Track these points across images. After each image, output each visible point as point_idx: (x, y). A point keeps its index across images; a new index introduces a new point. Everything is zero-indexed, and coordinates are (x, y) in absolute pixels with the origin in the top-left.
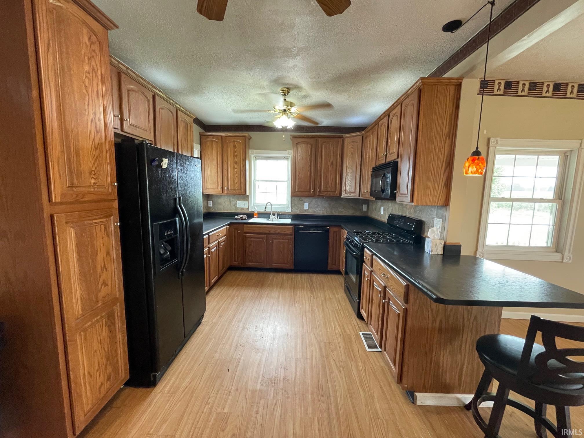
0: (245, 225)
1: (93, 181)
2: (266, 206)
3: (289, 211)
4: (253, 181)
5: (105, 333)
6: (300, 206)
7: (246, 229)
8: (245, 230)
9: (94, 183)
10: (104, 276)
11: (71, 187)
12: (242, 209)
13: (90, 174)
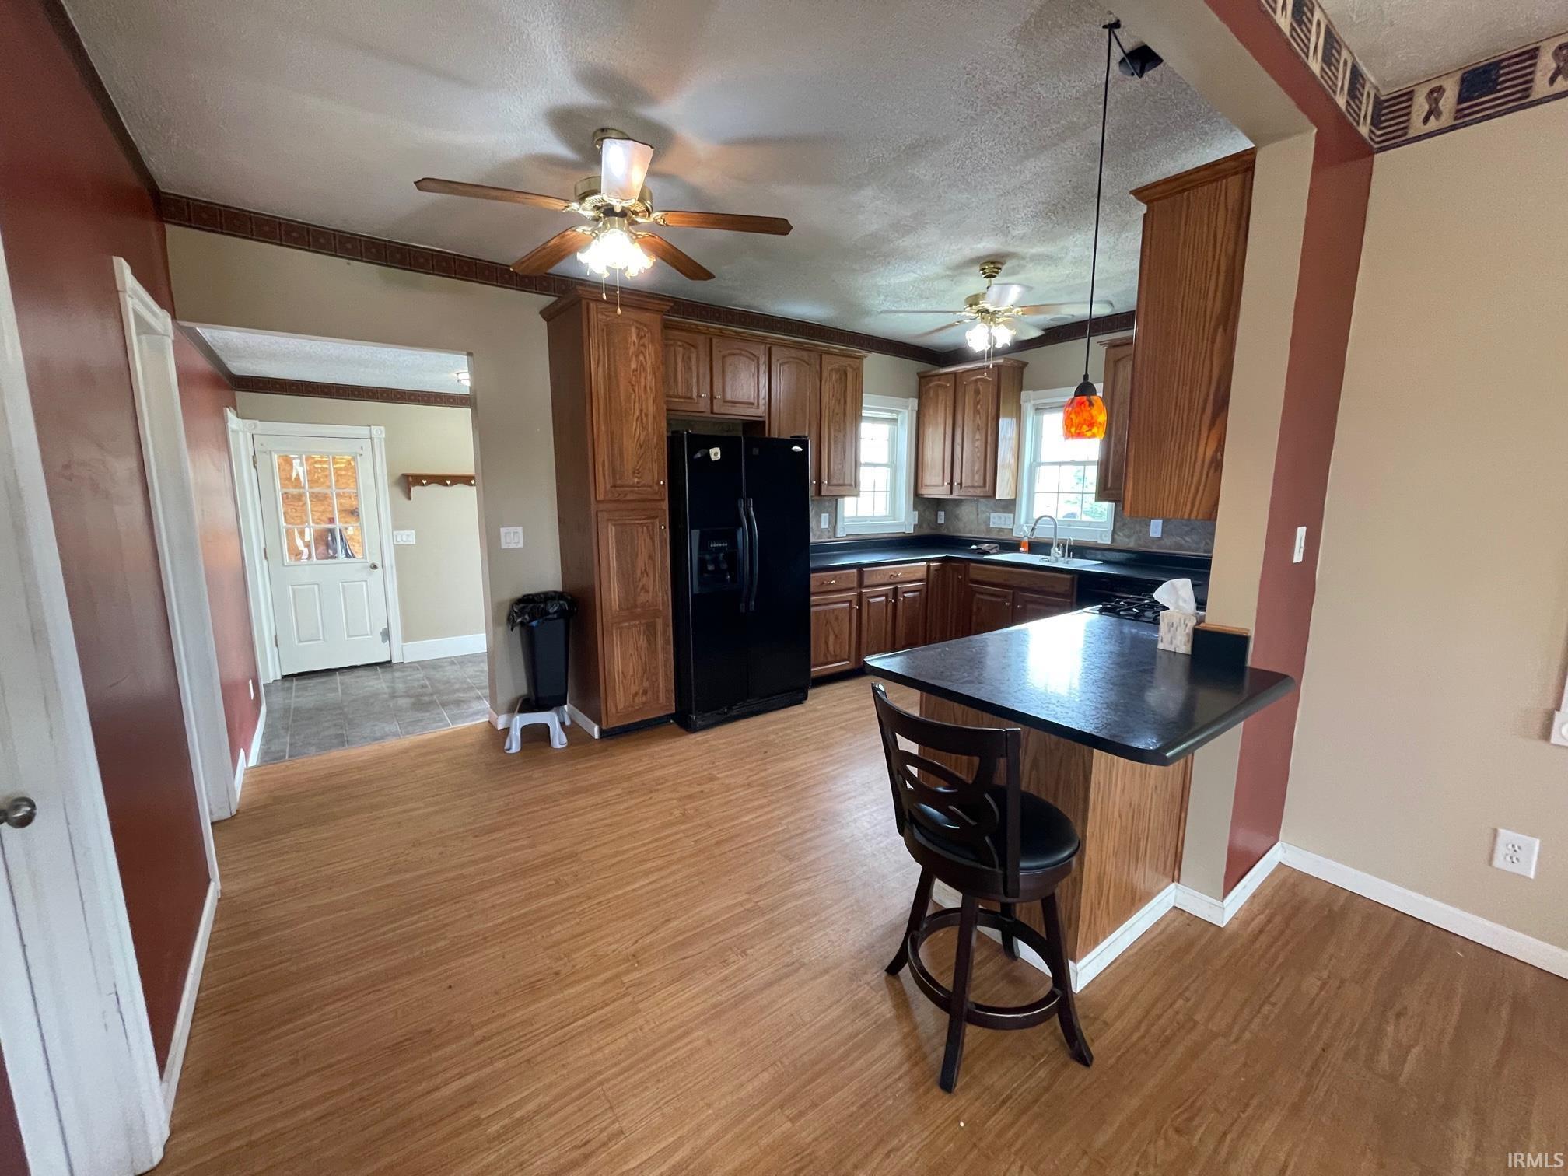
0: (973, 565)
1: (636, 480)
2: (1035, 525)
3: (1106, 540)
4: (1031, 464)
5: (643, 642)
6: (1138, 527)
7: (975, 572)
8: (974, 575)
9: (638, 483)
10: (644, 580)
11: (614, 486)
12: (1001, 530)
13: (634, 473)
